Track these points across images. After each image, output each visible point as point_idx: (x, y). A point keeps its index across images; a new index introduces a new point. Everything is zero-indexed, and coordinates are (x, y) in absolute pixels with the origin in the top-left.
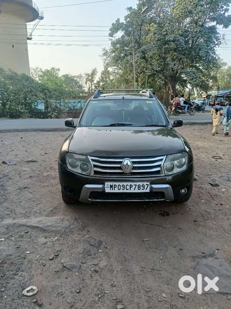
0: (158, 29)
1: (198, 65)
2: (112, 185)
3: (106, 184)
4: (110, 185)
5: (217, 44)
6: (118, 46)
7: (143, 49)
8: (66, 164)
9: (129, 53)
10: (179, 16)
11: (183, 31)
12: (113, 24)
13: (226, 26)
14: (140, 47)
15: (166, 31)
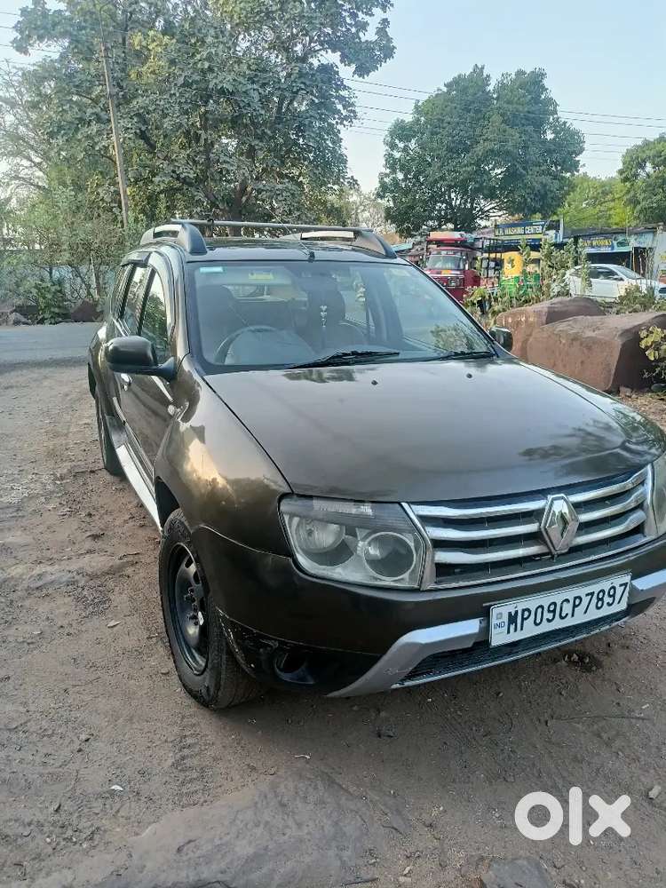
0: (183, 50)
1: (296, 172)
2: (517, 612)
3: (495, 612)
4: (510, 613)
5: (346, 118)
6: (49, 87)
7: (142, 108)
8: (291, 555)
9: (93, 114)
10: (238, 21)
11: (253, 67)
12: (24, 11)
13: (362, 71)
14: (127, 100)
15: (209, 58)
